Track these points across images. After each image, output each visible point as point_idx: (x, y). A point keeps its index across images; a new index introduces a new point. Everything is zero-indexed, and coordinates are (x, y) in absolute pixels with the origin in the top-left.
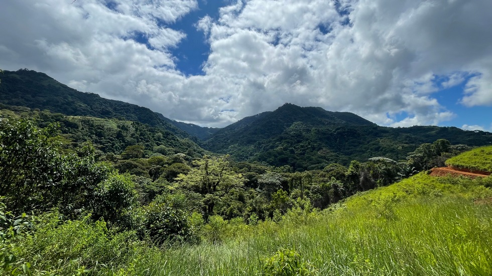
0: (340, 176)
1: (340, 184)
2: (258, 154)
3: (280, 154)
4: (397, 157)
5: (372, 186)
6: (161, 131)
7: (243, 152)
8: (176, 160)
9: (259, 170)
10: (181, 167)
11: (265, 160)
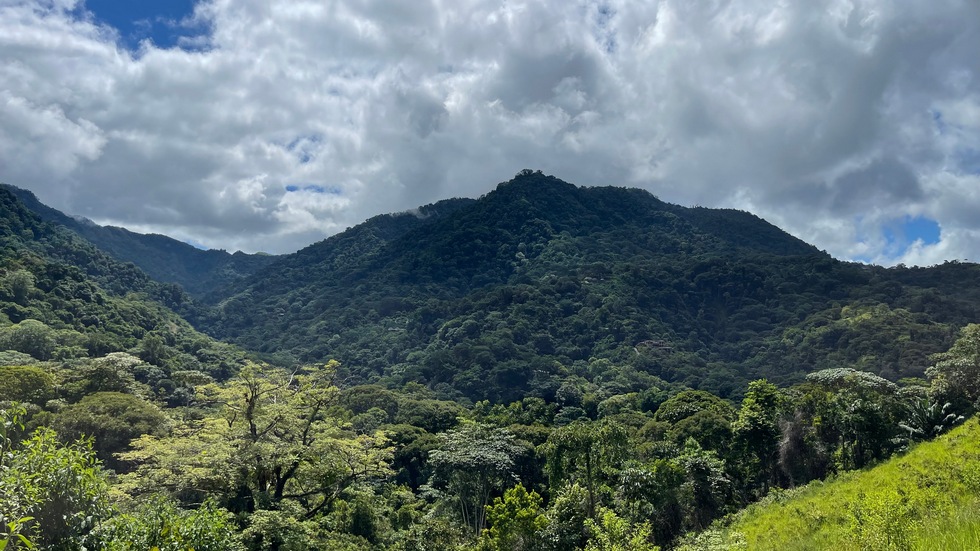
0: (714, 437)
1: (716, 461)
2: (423, 354)
3: (502, 355)
4: (896, 369)
5: (821, 471)
6: (28, 264)
7: (365, 346)
8: (101, 381)
9: (429, 415)
10: (124, 409)
11: (446, 377)
